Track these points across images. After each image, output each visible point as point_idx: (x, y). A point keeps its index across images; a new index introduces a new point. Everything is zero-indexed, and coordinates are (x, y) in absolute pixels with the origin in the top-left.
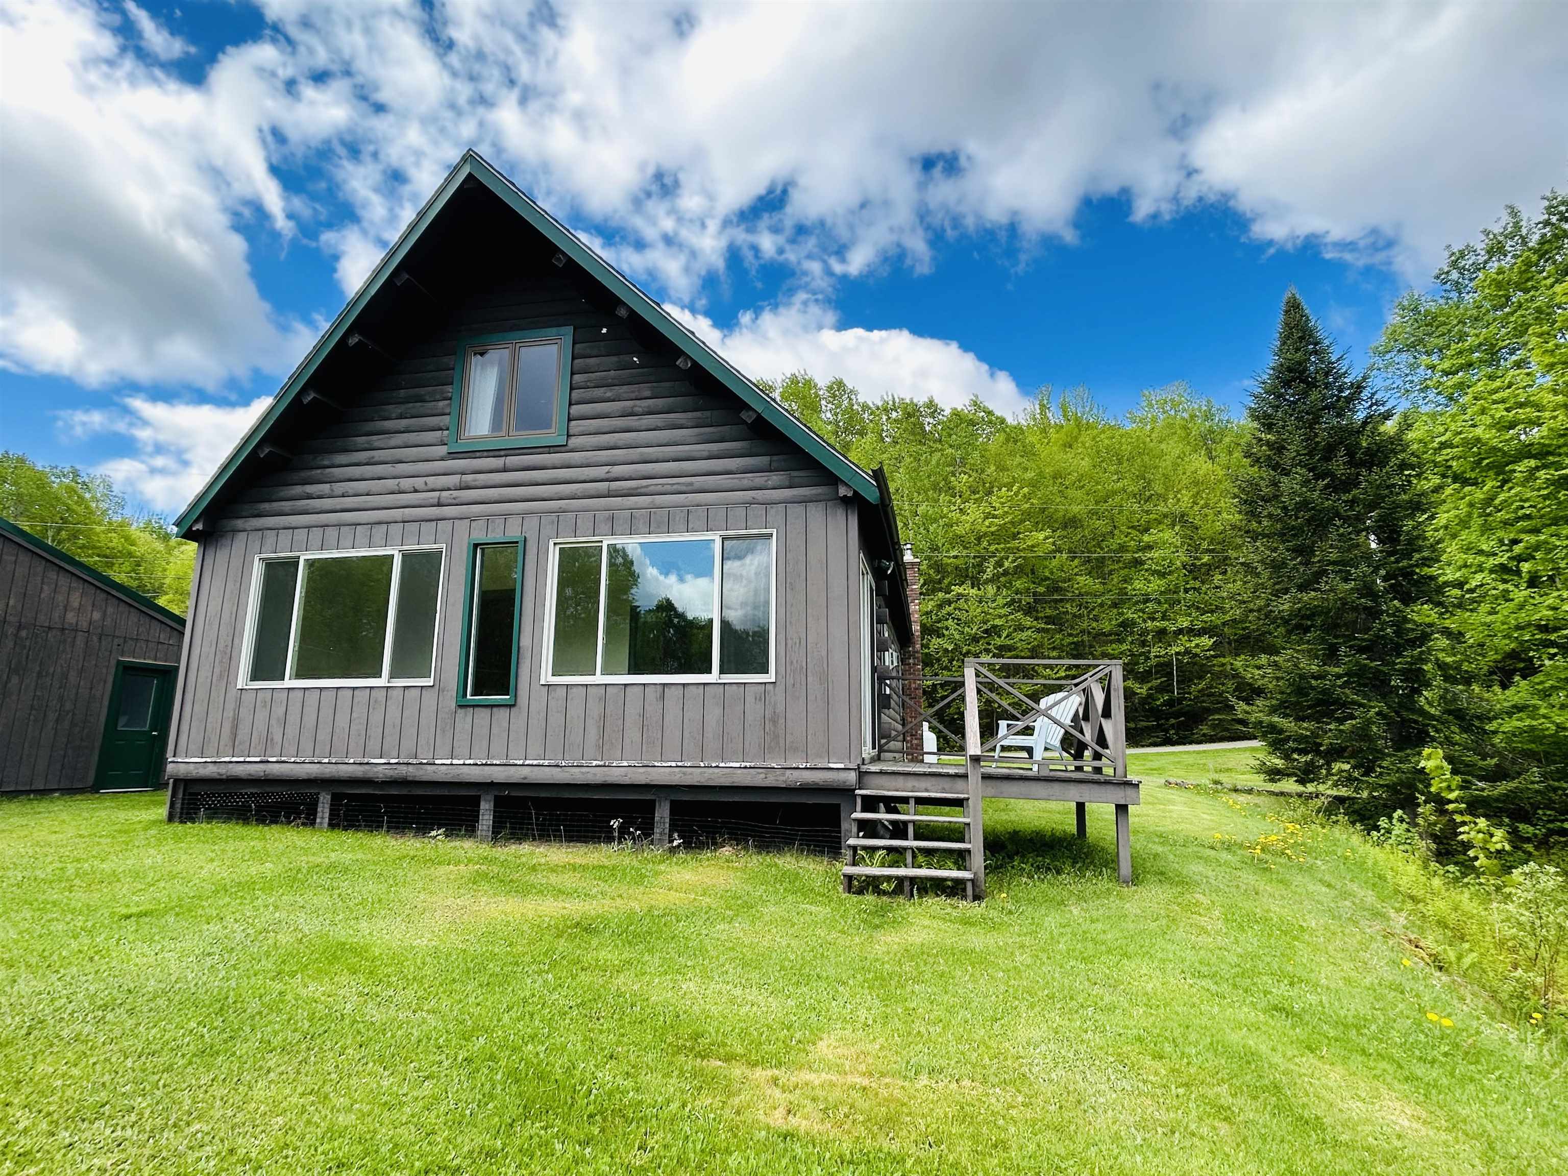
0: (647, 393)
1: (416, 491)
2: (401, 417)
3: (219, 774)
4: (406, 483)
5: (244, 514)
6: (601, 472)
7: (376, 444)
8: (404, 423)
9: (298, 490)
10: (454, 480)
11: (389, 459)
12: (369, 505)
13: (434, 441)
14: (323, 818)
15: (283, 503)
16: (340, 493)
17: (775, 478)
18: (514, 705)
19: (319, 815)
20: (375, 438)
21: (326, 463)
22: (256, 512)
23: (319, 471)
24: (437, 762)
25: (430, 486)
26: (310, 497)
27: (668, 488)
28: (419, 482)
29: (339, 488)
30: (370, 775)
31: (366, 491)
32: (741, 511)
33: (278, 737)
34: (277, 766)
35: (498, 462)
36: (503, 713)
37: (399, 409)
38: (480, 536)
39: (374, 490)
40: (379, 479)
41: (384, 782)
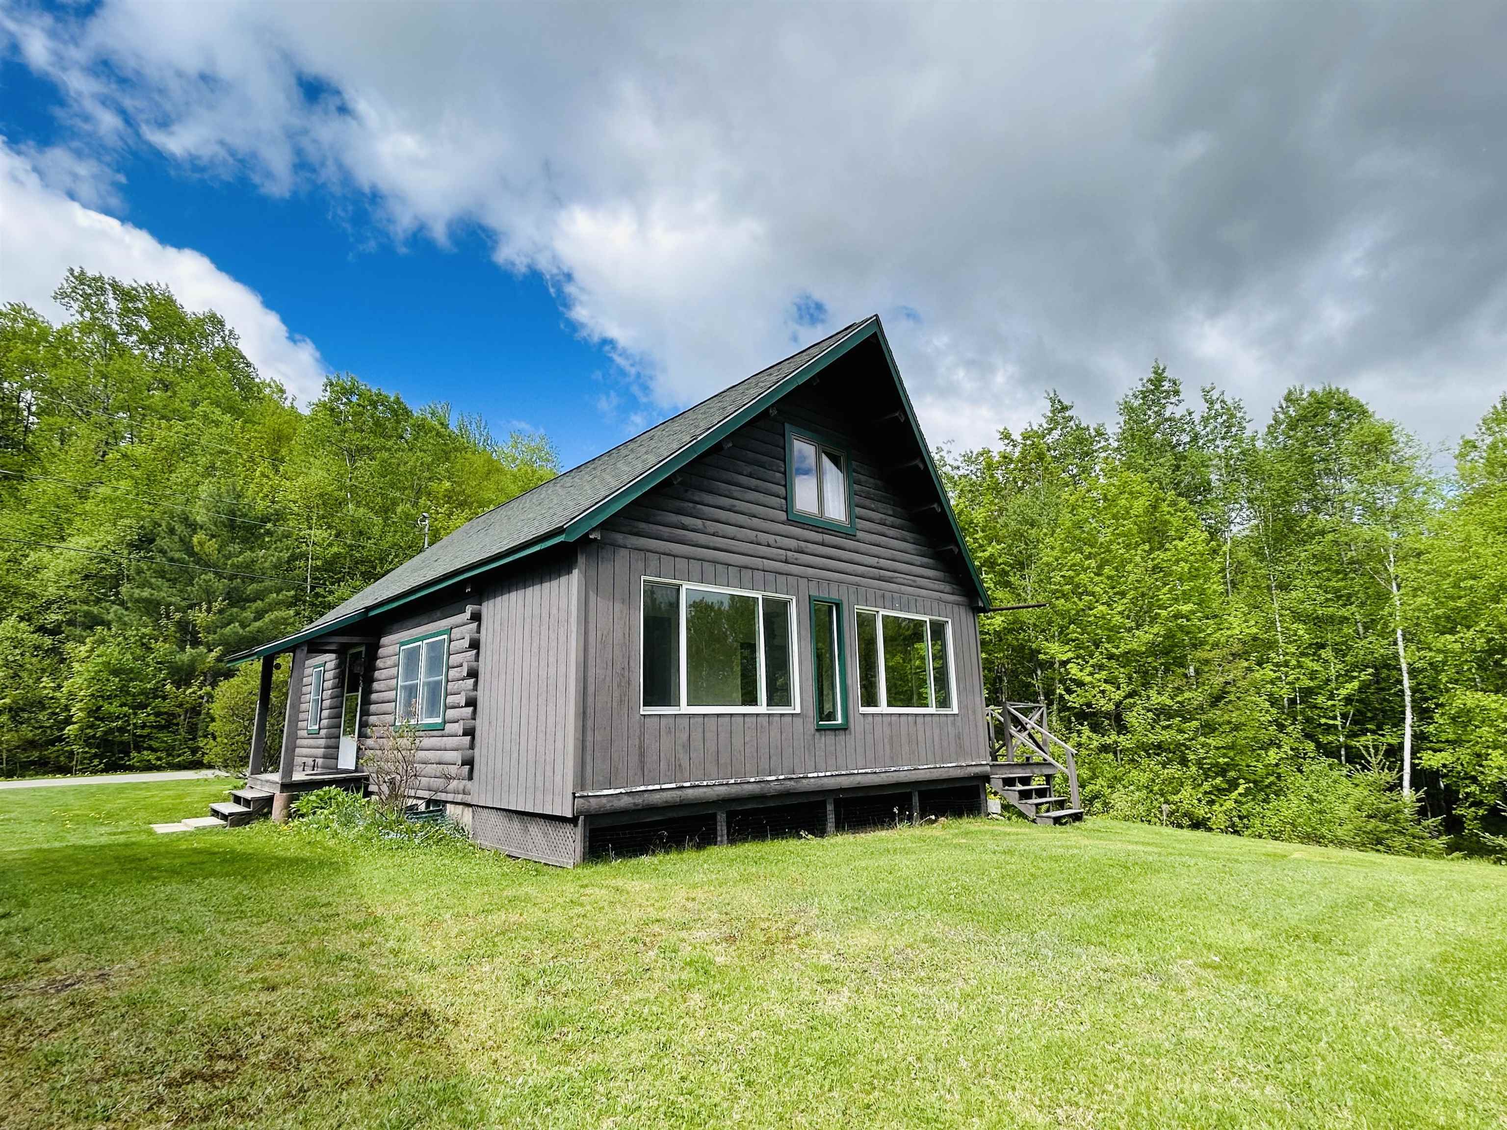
0: (891, 512)
1: (769, 546)
2: (750, 476)
3: (635, 804)
4: (763, 537)
5: (624, 529)
6: (873, 561)
7: (735, 494)
8: (754, 482)
9: (673, 518)
10: (793, 543)
11: (746, 511)
12: (734, 549)
13: (775, 505)
14: (722, 836)
15: (661, 528)
16: (712, 531)
17: (942, 586)
18: (845, 729)
19: (719, 833)
20: (733, 488)
21: (697, 498)
22: (635, 530)
23: (691, 505)
24: (810, 775)
25: (779, 545)
26: (685, 528)
27: (906, 582)
28: (771, 538)
29: (712, 526)
30: (765, 791)
31: (732, 535)
32: (935, 604)
33: (685, 763)
34: (690, 791)
35: (818, 537)
36: (841, 736)
37: (748, 469)
38: (814, 593)
39: (739, 536)
40: (741, 527)
41: (773, 796)
